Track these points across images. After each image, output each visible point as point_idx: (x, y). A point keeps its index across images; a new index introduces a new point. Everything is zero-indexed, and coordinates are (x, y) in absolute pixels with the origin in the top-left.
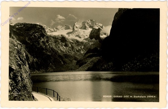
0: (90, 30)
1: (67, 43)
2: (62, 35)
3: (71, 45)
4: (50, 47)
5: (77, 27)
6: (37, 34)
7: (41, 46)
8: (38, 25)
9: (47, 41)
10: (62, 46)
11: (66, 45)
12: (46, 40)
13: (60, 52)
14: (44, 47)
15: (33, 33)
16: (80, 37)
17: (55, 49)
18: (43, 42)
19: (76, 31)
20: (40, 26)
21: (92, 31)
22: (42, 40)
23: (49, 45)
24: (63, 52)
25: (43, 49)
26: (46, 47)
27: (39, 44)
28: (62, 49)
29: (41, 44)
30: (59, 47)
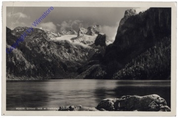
0: (96, 35)
1: (71, 49)
2: (65, 41)
3: (75, 52)
4: (51, 53)
5: (82, 33)
6: (38, 39)
7: (42, 52)
8: (39, 29)
9: (49, 47)
10: (65, 52)
11: (70, 52)
12: (47, 45)
13: (62, 59)
14: (45, 53)
15: (34, 38)
16: (85, 44)
17: (57, 55)
18: (43, 47)
19: (81, 37)
20: (41, 30)
21: (97, 37)
22: (43, 45)
23: (50, 51)
24: (66, 59)
25: (43, 55)
26: (47, 53)
27: (39, 50)
28: (65, 56)
29: (42, 50)
30: (61, 54)
